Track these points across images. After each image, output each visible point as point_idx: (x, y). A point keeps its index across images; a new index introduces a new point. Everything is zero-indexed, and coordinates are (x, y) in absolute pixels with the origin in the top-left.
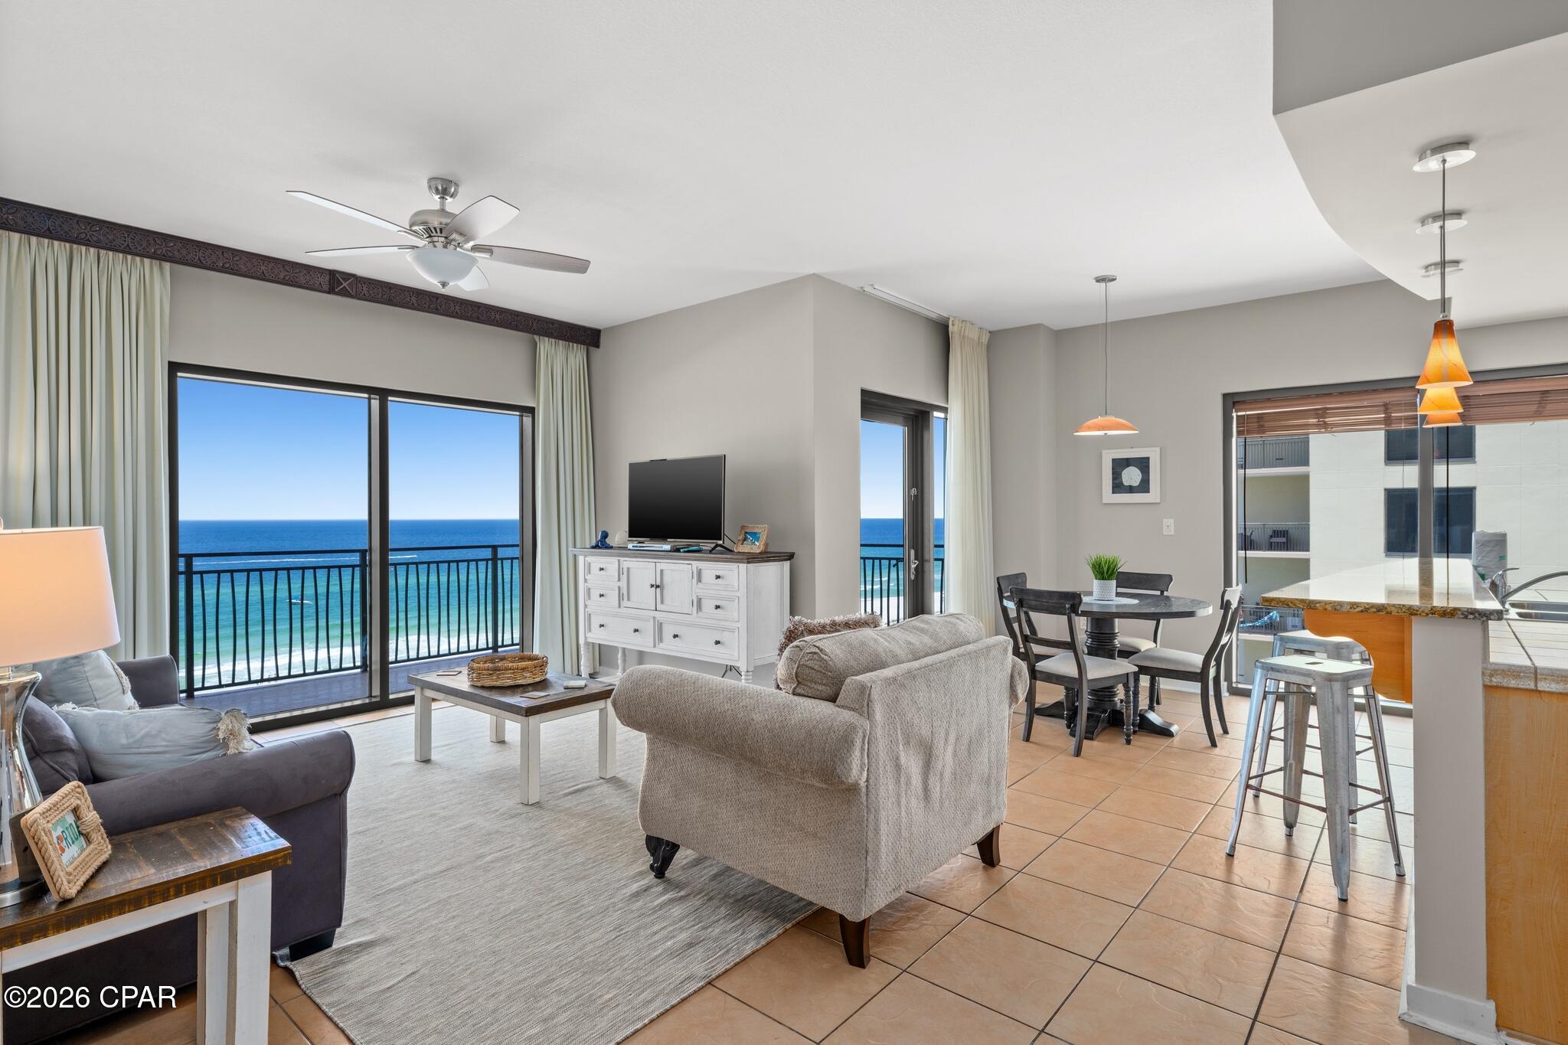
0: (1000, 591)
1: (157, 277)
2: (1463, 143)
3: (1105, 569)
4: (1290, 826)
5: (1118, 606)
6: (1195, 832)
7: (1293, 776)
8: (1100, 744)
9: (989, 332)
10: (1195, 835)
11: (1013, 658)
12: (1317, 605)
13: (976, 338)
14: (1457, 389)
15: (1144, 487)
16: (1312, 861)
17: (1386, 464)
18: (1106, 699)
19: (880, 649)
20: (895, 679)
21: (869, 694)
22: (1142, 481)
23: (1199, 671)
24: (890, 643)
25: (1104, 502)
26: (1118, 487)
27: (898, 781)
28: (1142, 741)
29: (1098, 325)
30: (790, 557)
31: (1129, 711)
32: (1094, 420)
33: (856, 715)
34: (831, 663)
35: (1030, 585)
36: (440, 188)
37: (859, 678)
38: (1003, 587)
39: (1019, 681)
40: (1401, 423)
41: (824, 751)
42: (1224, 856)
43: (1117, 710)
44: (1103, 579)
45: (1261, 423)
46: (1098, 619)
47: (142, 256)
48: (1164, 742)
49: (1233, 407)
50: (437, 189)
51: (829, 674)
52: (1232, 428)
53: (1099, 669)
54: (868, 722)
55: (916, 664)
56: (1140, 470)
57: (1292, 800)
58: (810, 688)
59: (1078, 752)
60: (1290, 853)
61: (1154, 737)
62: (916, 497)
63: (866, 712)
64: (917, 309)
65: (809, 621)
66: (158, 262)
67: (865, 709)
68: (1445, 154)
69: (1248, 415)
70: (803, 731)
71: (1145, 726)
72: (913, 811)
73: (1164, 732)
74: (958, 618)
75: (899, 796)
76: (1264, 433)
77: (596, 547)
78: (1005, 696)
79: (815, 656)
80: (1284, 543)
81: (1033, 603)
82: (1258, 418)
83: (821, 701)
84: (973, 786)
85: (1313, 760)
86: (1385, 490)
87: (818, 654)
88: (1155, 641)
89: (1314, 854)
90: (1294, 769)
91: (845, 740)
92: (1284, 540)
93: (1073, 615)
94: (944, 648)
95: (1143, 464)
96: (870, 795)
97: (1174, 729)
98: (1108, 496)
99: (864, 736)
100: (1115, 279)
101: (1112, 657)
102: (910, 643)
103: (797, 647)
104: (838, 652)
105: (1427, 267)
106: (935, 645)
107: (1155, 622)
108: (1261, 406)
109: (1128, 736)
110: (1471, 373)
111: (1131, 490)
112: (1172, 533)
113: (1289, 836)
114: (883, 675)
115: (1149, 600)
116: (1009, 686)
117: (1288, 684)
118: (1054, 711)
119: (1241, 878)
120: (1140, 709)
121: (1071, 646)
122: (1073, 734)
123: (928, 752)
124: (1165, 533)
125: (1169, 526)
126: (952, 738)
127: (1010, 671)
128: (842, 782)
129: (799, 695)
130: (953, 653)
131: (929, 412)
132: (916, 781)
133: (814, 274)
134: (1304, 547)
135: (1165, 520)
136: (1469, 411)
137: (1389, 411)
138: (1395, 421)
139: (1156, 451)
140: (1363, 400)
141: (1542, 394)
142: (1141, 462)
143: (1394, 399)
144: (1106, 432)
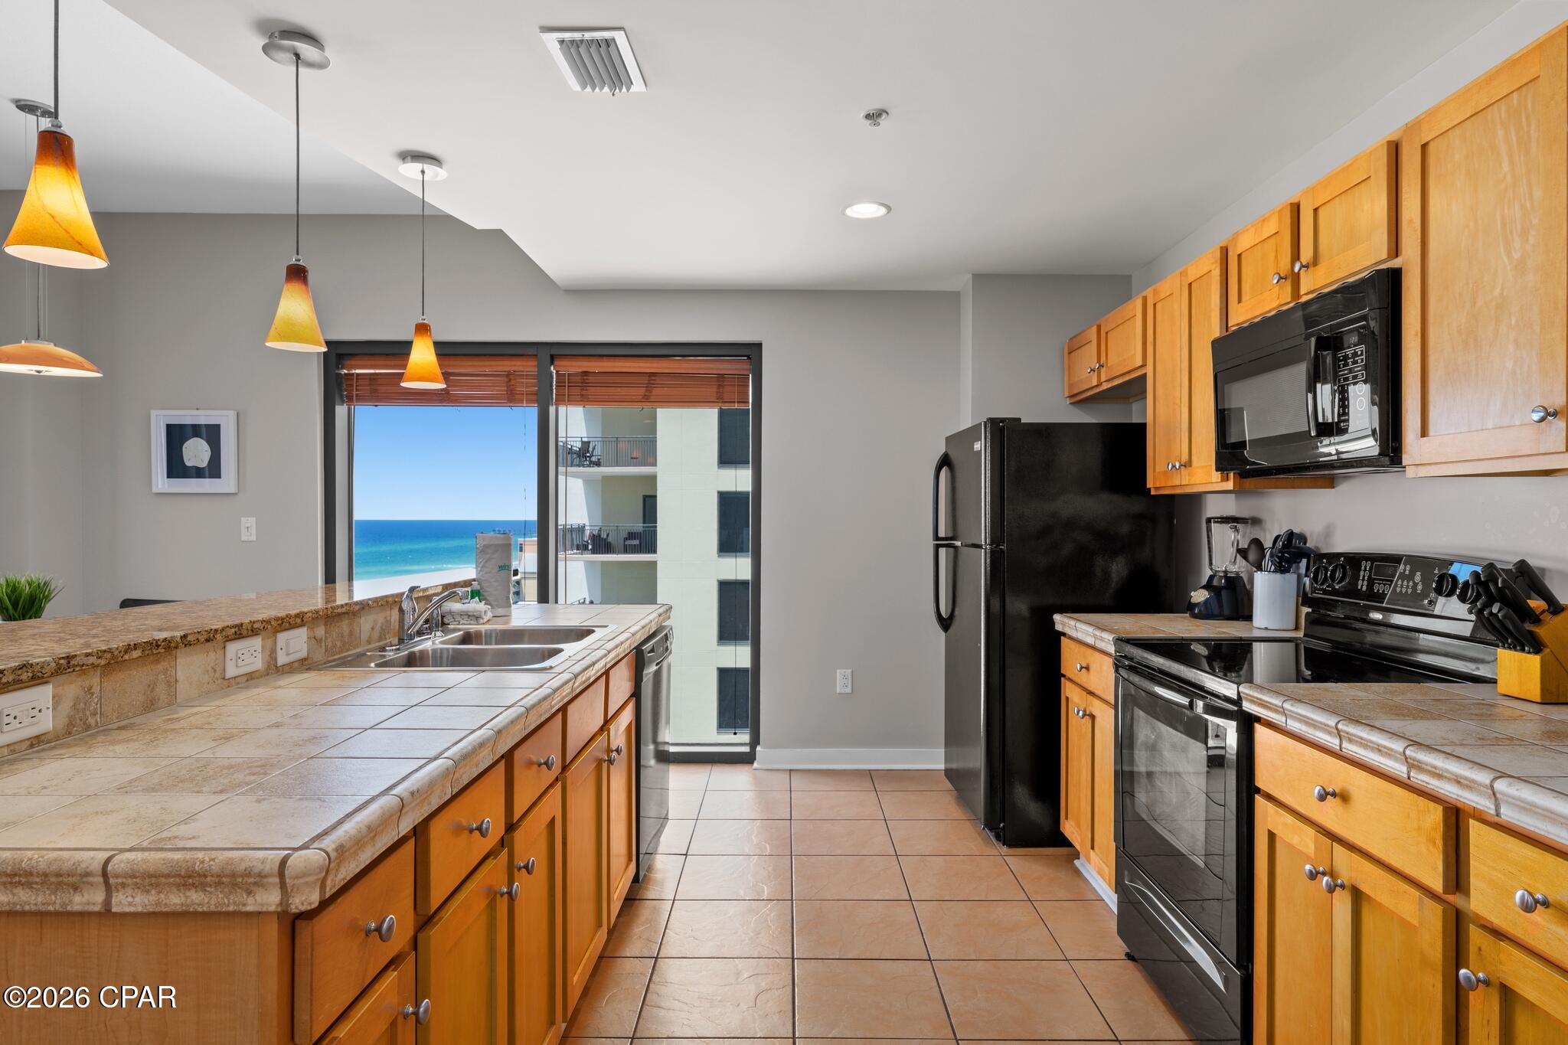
15: (214, 469)
17: (719, 467)
22: (211, 460)
25: (154, 491)
26: (176, 468)
40: (523, 399)
45: (374, 387)
49: (338, 362)
56: (207, 442)
69: (358, 374)
80: (638, 545)
82: (370, 379)
86: (719, 492)
92: (637, 542)
95: (212, 434)
98: (160, 481)
108: (373, 363)
111: (199, 473)
112: (254, 538)
124: (245, 538)
125: (249, 528)
134: (652, 549)
135: (243, 519)
136: (587, 390)
137: (512, 383)
138: (517, 397)
139: (231, 415)
140: (485, 366)
141: (650, 376)
142: (204, 430)
143: (516, 369)
144: (39, 367)
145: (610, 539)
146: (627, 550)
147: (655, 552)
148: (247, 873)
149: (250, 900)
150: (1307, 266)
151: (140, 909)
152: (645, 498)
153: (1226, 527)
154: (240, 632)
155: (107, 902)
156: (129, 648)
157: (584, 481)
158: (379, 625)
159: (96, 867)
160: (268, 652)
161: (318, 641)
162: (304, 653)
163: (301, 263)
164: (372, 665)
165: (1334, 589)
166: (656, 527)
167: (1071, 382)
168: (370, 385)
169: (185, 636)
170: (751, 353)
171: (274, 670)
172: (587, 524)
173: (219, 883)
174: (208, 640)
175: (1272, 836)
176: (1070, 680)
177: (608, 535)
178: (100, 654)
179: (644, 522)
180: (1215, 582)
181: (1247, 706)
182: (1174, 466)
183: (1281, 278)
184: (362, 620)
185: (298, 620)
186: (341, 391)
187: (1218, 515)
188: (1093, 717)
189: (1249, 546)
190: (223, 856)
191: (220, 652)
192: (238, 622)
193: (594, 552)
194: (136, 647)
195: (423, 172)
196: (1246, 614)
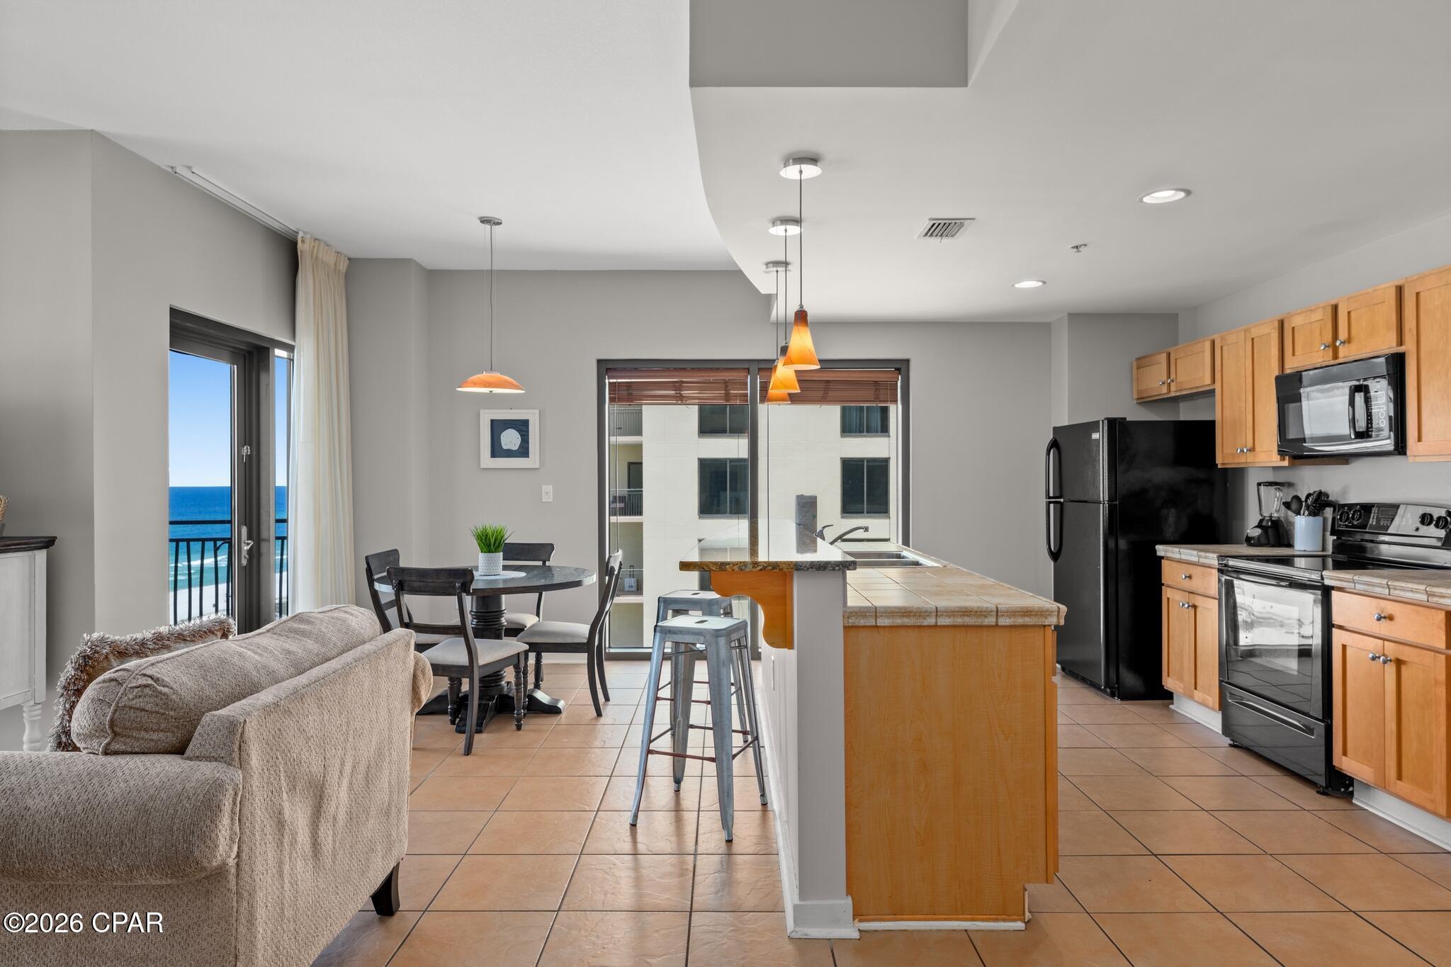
0: (369, 572)
2: (813, 160)
3: (492, 541)
4: (678, 781)
5: (505, 581)
6: (598, 810)
7: (681, 732)
8: (490, 735)
9: (348, 259)
10: (599, 812)
11: (415, 655)
12: (727, 566)
13: (332, 262)
14: (796, 372)
15: (523, 451)
16: (699, 811)
17: (699, 436)
18: (493, 685)
19: (249, 666)
20: (277, 705)
21: (242, 733)
22: (521, 446)
23: (586, 641)
24: (260, 655)
25: (482, 467)
26: (497, 451)
27: (280, 844)
28: (534, 724)
29: (483, 271)
30: (42, 543)
31: (519, 694)
32: (477, 376)
33: (221, 767)
34: (174, 696)
35: (402, 564)
37: (223, 712)
38: (373, 568)
39: (422, 681)
40: (737, 400)
41: (172, 830)
42: (628, 827)
43: (504, 695)
44: (490, 551)
45: (630, 392)
46: (484, 597)
48: (554, 720)
49: (607, 374)
51: (172, 713)
52: (605, 394)
53: (490, 652)
54: (240, 772)
55: (303, 679)
56: (520, 433)
57: (679, 756)
58: (137, 739)
59: (468, 751)
60: (678, 809)
61: (545, 717)
62: (249, 457)
63: (237, 759)
64: (258, 215)
65: (117, 638)
67: (236, 755)
68: (802, 165)
69: (619, 383)
70: (131, 808)
71: (538, 709)
72: (299, 877)
73: (553, 710)
74: (346, 612)
75: (280, 864)
76: (632, 402)
78: (407, 701)
79: (147, 691)
80: (622, 508)
81: (416, 584)
82: (628, 386)
83: (158, 757)
84: (372, 821)
85: (700, 714)
86: (699, 459)
87: (152, 687)
88: (538, 615)
89: (699, 803)
90: (680, 726)
91: (208, 806)
92: (622, 505)
93: (464, 595)
94: (335, 652)
95: (522, 427)
96: (243, 874)
97: (561, 705)
98: (487, 460)
99: (236, 794)
100: (501, 223)
101: (499, 637)
102: (289, 652)
103: (112, 680)
104: (184, 679)
105: (767, 264)
106: (323, 650)
107: (538, 594)
108: (630, 374)
109: (519, 721)
110: (820, 361)
111: (509, 454)
112: (551, 500)
113: (677, 791)
114: (260, 702)
115: (536, 572)
116: (411, 689)
117: (677, 644)
118: (436, 707)
119: (647, 846)
120: (528, 688)
121: (459, 630)
122: (460, 730)
123: (318, 793)
124: (544, 500)
125: (548, 494)
126: (348, 768)
127: (412, 671)
128: (204, 869)
129: (116, 753)
130: (349, 657)
131: (267, 349)
132: (303, 837)
133: (92, 130)
134: (639, 512)
135: (543, 487)
137: (729, 388)
138: (731, 398)
139: (536, 413)
140: (709, 376)
141: (826, 383)
142: (516, 423)
143: (730, 378)
144: (491, 389)
147: (640, 513)
149: (1046, 620)
150: (1344, 343)
152: (630, 464)
153: (1272, 489)
159: (994, 609)
165: (1353, 524)
166: (642, 491)
167: (1139, 389)
168: (628, 390)
170: (901, 367)
175: (1344, 647)
176: (1168, 586)
179: (629, 487)
180: (1264, 524)
181: (1327, 582)
182: (1242, 451)
183: (1326, 346)
187: (1265, 481)
188: (1195, 607)
189: (1292, 500)
190: (1036, 605)
196: (1286, 542)
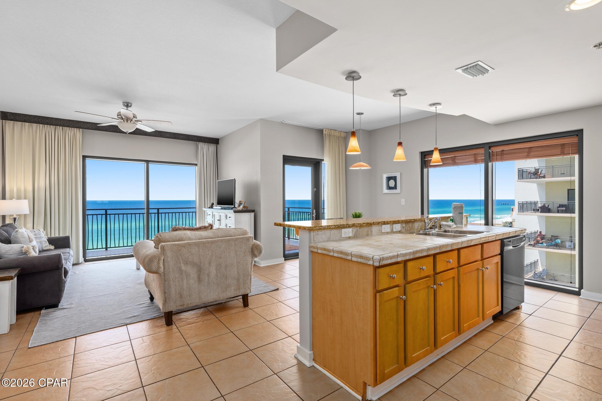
1: (78, 133)
9: (345, 133)
15: (395, 187)
20: (179, 244)
21: (164, 248)
22: (395, 185)
25: (385, 193)
26: (388, 187)
27: (181, 274)
30: (253, 211)
36: (126, 105)
47: (74, 127)
49: (424, 157)
50: (125, 105)
54: (163, 256)
55: (195, 241)
56: (394, 181)
62: (316, 191)
66: (78, 129)
67: (162, 252)
72: (191, 284)
75: (182, 278)
77: (210, 208)
78: (248, 254)
92: (564, 209)
96: (166, 276)
98: (386, 191)
100: (363, 114)
111: (392, 188)
112: (404, 204)
114: (173, 243)
116: (251, 251)
123: (199, 267)
124: (402, 204)
126: (213, 265)
127: (251, 246)
131: (320, 162)
132: (193, 275)
133: (260, 119)
135: (402, 199)
136: (503, 156)
137: (476, 157)
138: (478, 161)
139: (399, 173)
140: (467, 153)
141: (529, 149)
142: (394, 178)
143: (477, 152)
144: (360, 168)
145: (549, 207)
146: (558, 212)
148: (368, 258)
149: (369, 262)
151: (355, 260)
152: (569, 190)
154: (385, 223)
155: (351, 259)
156: (363, 224)
157: (537, 184)
158: (420, 226)
159: (350, 253)
160: (391, 228)
161: (404, 227)
162: (400, 230)
163: (401, 141)
164: (415, 234)
169: (373, 223)
170: (578, 134)
171: (392, 232)
172: (539, 201)
173: (365, 259)
174: (378, 224)
177: (548, 206)
178: (359, 224)
179: (568, 200)
184: (415, 224)
185: (398, 222)
186: (425, 164)
190: (365, 254)
191: (381, 227)
192: (384, 221)
193: (541, 212)
194: (365, 223)
195: (436, 108)
